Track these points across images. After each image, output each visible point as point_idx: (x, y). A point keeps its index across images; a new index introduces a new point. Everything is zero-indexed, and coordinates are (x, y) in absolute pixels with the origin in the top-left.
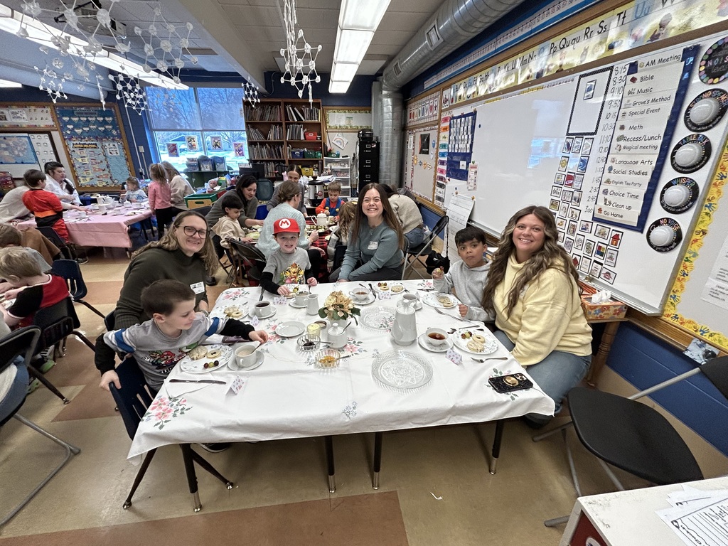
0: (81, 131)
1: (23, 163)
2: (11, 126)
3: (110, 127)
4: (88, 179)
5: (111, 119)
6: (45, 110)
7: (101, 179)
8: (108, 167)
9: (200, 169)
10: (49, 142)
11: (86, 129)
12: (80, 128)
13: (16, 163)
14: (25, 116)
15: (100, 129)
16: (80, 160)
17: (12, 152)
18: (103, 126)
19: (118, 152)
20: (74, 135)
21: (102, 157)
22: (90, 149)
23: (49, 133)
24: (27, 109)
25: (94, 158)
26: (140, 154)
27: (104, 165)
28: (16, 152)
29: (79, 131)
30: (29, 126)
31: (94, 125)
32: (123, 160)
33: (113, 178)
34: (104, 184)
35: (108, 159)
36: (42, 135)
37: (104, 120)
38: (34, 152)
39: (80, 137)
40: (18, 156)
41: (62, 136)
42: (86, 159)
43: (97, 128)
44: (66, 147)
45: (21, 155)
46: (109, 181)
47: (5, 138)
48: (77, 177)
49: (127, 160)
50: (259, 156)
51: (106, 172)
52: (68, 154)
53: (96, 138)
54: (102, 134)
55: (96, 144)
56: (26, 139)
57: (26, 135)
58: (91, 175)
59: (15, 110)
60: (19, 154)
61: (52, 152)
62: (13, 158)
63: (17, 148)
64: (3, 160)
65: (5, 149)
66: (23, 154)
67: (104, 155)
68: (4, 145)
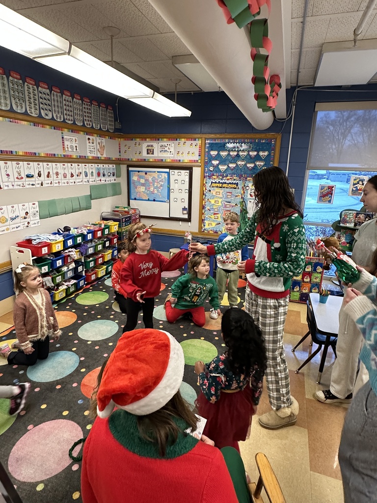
0: (225, 167)
1: (154, 200)
2: (155, 161)
3: (262, 164)
4: (214, 224)
5: (266, 153)
6: (194, 143)
10: (187, 179)
11: (232, 165)
12: (225, 164)
13: (149, 200)
14: (172, 150)
15: (248, 165)
16: (213, 202)
17: (148, 189)
18: (254, 162)
20: (216, 172)
21: (239, 200)
22: (228, 190)
23: (190, 169)
24: (177, 142)
27: (237, 209)
28: (152, 189)
29: (223, 168)
30: (173, 161)
31: (243, 160)
36: (183, 172)
37: (258, 154)
38: (169, 189)
39: (223, 175)
40: (153, 193)
41: (204, 172)
43: (246, 165)
44: (203, 185)
45: (156, 192)
47: (146, 174)
48: (203, 220)
52: (203, 194)
53: (240, 176)
54: (249, 172)
55: (237, 184)
56: (166, 175)
57: (167, 170)
59: (165, 142)
60: (154, 191)
61: (187, 191)
62: (147, 194)
63: (154, 185)
64: (138, 196)
65: (143, 185)
66: (158, 191)
67: (242, 198)
68: (142, 181)
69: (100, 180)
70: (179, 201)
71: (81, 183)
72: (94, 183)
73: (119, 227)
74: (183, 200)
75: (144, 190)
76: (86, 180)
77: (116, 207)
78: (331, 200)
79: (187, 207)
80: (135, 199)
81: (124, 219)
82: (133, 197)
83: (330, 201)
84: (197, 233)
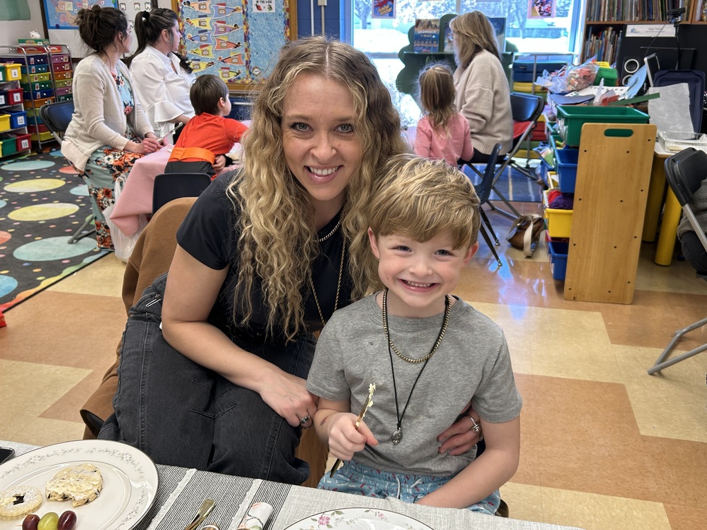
4: (203, 66)
7: (228, 65)
8: (246, 38)
9: (442, 46)
16: (196, 23)
17: (78, 6)
19: (273, 5)
21: (239, 17)
25: (221, 18)
26: (317, 8)
27: (239, 35)
32: (280, 23)
33: (252, 64)
34: (232, 76)
35: (250, 23)
42: (208, 20)
46: (243, 70)
49: (288, 23)
50: (611, 14)
51: (240, 51)
58: (212, 56)
61: (149, 6)
64: (62, 21)
67: (244, 12)
73: (23, 71)
75: (71, 9)
77: (21, 41)
78: (392, 12)
80: (58, 27)
82: (52, 24)
83: (391, 14)
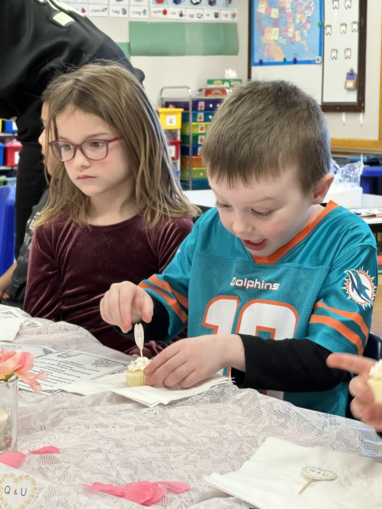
1: (295, 62)
13: (285, 62)
17: (283, 33)
38: (322, 26)
40: (292, 41)
45: (298, 38)
60: (294, 36)
61: (356, 27)
62: (283, 47)
63: (294, 19)
64: (266, 54)
65: (276, 23)
66: (302, 35)
68: (275, 13)
69: (165, 12)
70: (341, 54)
71: (105, 14)
72: (142, 16)
73: (185, 119)
74: (348, 53)
75: (276, 38)
76: (120, 9)
77: (210, 82)
79: (356, 71)
80: (261, 63)
81: (202, 104)
82: (256, 58)
84: (374, 143)
